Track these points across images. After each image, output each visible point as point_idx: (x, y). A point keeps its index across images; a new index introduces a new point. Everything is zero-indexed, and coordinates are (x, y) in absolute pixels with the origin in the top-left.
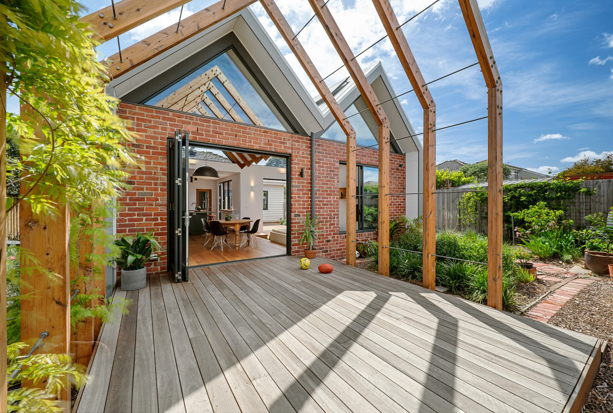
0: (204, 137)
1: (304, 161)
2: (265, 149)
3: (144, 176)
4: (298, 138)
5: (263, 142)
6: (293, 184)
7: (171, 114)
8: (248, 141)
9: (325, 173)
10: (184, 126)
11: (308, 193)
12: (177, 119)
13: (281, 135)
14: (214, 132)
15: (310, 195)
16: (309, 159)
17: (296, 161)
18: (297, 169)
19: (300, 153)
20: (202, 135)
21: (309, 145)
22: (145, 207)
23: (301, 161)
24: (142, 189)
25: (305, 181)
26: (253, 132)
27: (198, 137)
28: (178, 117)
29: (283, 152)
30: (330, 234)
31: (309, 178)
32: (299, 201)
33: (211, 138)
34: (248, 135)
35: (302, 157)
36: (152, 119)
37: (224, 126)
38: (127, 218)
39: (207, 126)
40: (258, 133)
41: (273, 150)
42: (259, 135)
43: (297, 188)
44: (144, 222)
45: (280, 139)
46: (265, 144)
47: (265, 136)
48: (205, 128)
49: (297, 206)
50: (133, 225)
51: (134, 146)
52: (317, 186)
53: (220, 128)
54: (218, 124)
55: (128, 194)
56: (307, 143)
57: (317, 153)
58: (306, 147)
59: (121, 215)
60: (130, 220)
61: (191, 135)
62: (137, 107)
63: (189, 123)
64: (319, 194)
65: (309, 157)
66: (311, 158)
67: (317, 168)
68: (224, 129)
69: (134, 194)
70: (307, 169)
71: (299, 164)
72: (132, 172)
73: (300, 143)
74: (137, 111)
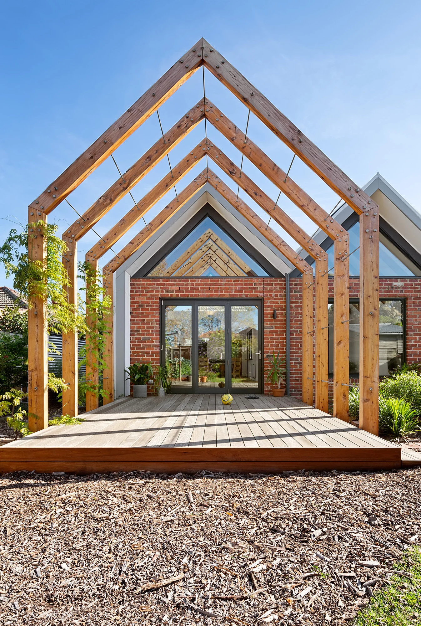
0: (184, 293)
1: (277, 303)
2: (236, 297)
3: (145, 326)
4: (274, 281)
6: (266, 326)
7: (161, 280)
8: (219, 292)
10: (170, 287)
11: (283, 334)
12: (166, 283)
13: (252, 281)
14: (191, 288)
15: (284, 336)
16: (284, 300)
17: (268, 304)
18: (269, 311)
19: (273, 295)
20: (183, 292)
21: (283, 286)
22: (146, 347)
23: (274, 303)
24: (144, 335)
25: (279, 322)
26: (224, 283)
27: (179, 294)
29: (254, 297)
31: (284, 319)
32: (272, 342)
33: (189, 294)
34: (219, 287)
35: (275, 299)
36: (150, 286)
37: (199, 282)
38: (136, 354)
39: (186, 285)
41: (244, 296)
42: (230, 284)
43: (269, 330)
44: (145, 357)
45: (252, 285)
46: (235, 292)
47: (235, 285)
49: (269, 347)
50: (139, 359)
51: (140, 306)
52: (294, 326)
53: (196, 284)
54: (195, 281)
55: (136, 338)
56: (281, 284)
57: (294, 293)
58: (280, 288)
59: (133, 352)
60: (138, 356)
61: (175, 293)
62: (141, 280)
63: (174, 285)
64: (296, 335)
65: (284, 298)
66: (285, 299)
67: (294, 308)
68: (199, 285)
69: (140, 338)
70: (281, 310)
71: (272, 306)
72: (139, 324)
73: (273, 286)
74: (141, 282)
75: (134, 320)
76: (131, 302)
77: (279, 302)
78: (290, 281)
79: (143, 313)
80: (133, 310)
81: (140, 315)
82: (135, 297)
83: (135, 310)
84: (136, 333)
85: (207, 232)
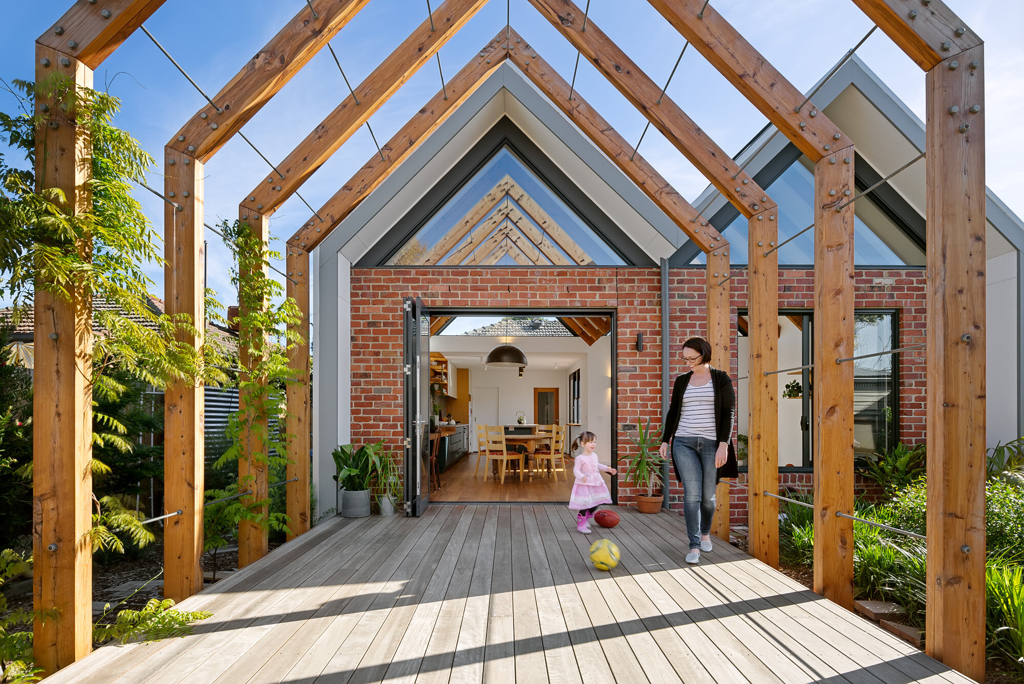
0: (459, 299)
1: (645, 319)
2: (562, 305)
3: (381, 365)
4: (630, 275)
5: (557, 293)
6: (621, 365)
7: (413, 272)
8: (529, 296)
10: (430, 286)
11: (656, 382)
12: (421, 277)
13: (593, 274)
14: (473, 288)
15: (659, 387)
16: (657, 314)
17: (627, 321)
18: (628, 336)
19: (635, 303)
20: (456, 295)
21: (655, 284)
22: (382, 409)
23: (638, 318)
24: (379, 384)
25: (648, 359)
26: (538, 278)
27: (450, 299)
28: (422, 275)
29: (598, 305)
31: (657, 352)
32: (633, 399)
33: (469, 299)
34: (528, 285)
35: (640, 311)
36: (391, 284)
37: (489, 276)
38: (361, 424)
39: (463, 281)
40: (550, 277)
41: (578, 305)
42: (550, 281)
43: (628, 374)
44: (381, 429)
45: (593, 281)
46: (561, 296)
47: (561, 281)
48: (460, 284)
49: (628, 409)
50: (369, 434)
51: (370, 324)
52: (677, 366)
53: (482, 281)
54: (480, 274)
55: (363, 391)
56: (652, 281)
57: (677, 299)
58: (650, 288)
59: (356, 419)
60: (366, 426)
61: (440, 298)
62: (373, 271)
63: (438, 281)
66: (660, 311)
67: (678, 329)
68: (489, 281)
69: (370, 391)
70: (652, 333)
71: (634, 325)
72: (368, 361)
73: (636, 284)
74: (373, 276)
75: (358, 354)
76: (353, 317)
77: (648, 318)
78: (670, 274)
79: (376, 339)
80: (356, 332)
81: (371, 343)
82: (361, 307)
83: (361, 332)
84: (362, 380)
85: (502, 182)
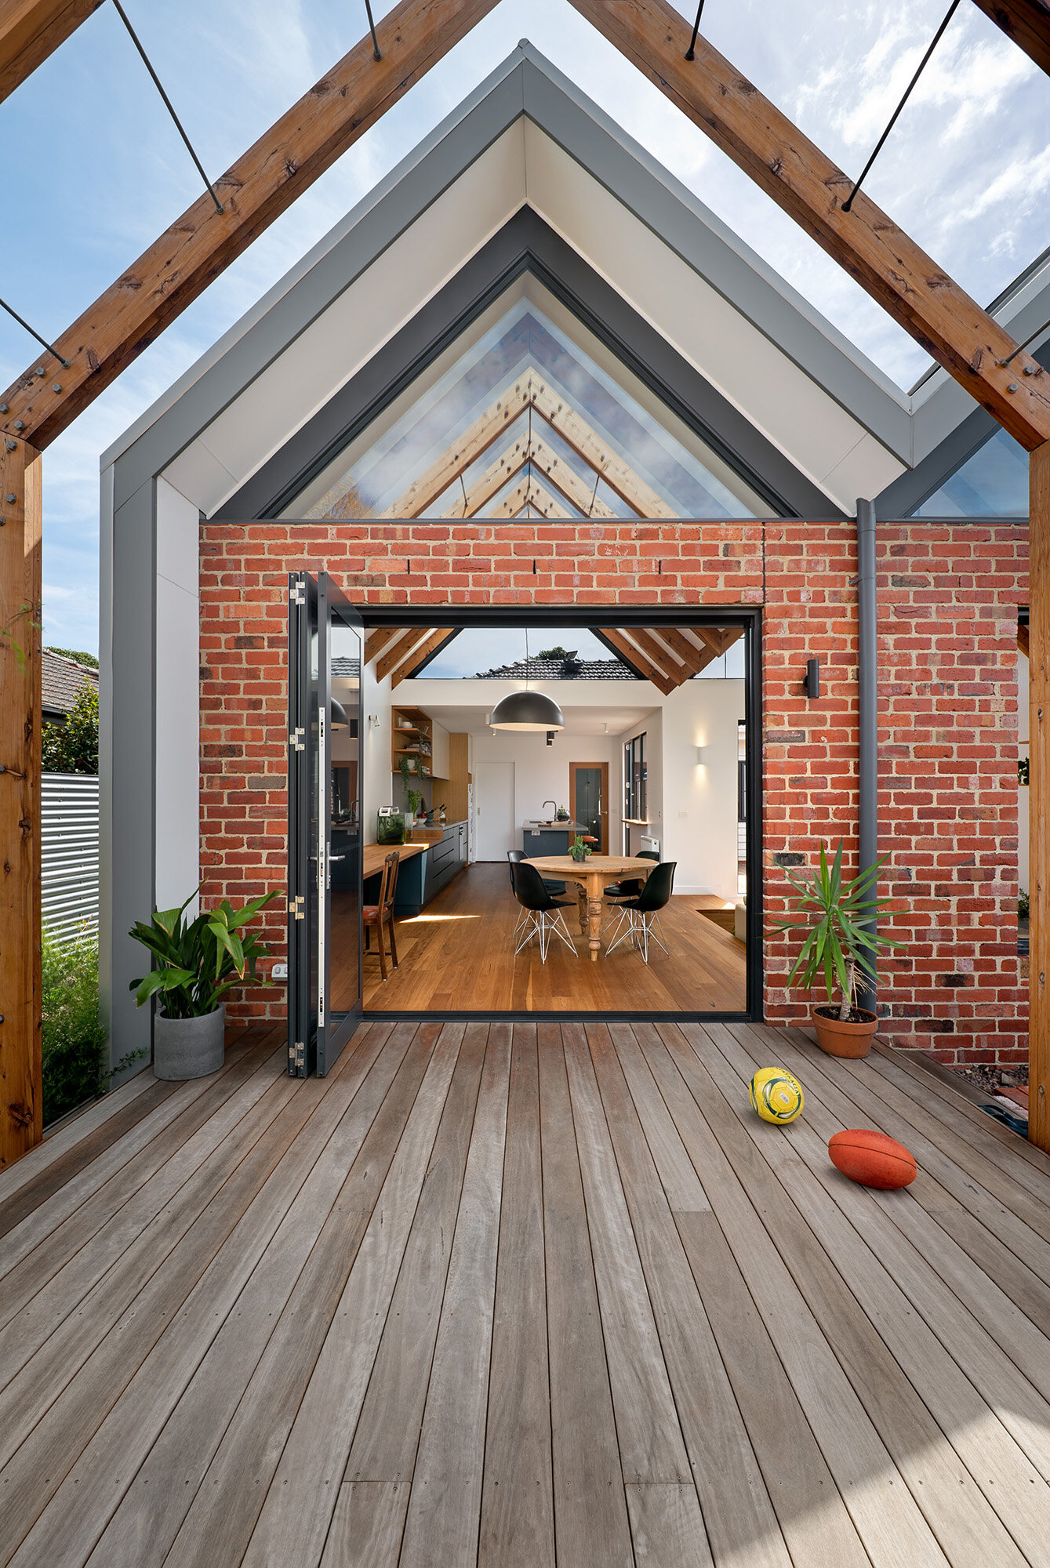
0: (428, 588)
1: (822, 629)
2: (646, 602)
3: (265, 728)
4: (792, 534)
5: (637, 576)
6: (770, 727)
7: (332, 530)
8: (576, 581)
9: (934, 669)
10: (368, 560)
11: (846, 764)
12: (348, 542)
13: (714, 535)
14: (459, 566)
15: (852, 774)
16: (849, 619)
17: (784, 634)
18: (787, 665)
19: (803, 597)
20: (422, 581)
21: (848, 557)
22: (267, 820)
23: (807, 628)
24: (259, 768)
25: (828, 714)
26: (597, 543)
27: (408, 590)
28: (351, 538)
29: (721, 601)
30: (968, 951)
31: (849, 699)
32: (799, 798)
33: (449, 589)
34: (576, 559)
35: (814, 613)
36: (284, 558)
37: (492, 540)
38: (223, 852)
39: (438, 551)
40: (618, 542)
41: (680, 600)
42: (622, 549)
43: (787, 746)
44: (263, 865)
45: (712, 550)
46: (644, 581)
47: (645, 550)
48: (431, 557)
49: (787, 820)
50: (238, 874)
51: (240, 642)
52: (892, 730)
53: (478, 550)
54: (474, 535)
55: (226, 783)
56: (838, 550)
57: (890, 587)
58: (834, 566)
59: (211, 843)
60: (231, 859)
61: (388, 587)
62: (247, 528)
63: (383, 550)
64: (901, 768)
65: (849, 606)
66: (857, 612)
67: (892, 651)
68: (492, 550)
69: (240, 783)
70: (837, 659)
71: (800, 643)
72: (236, 720)
73: (805, 556)
74: (247, 540)
75: (216, 704)
76: (204, 627)
77: (829, 627)
78: (881, 535)
79: (253, 674)
80: (211, 659)
81: (242, 683)
82: (222, 605)
83: (222, 658)
84: (224, 760)
